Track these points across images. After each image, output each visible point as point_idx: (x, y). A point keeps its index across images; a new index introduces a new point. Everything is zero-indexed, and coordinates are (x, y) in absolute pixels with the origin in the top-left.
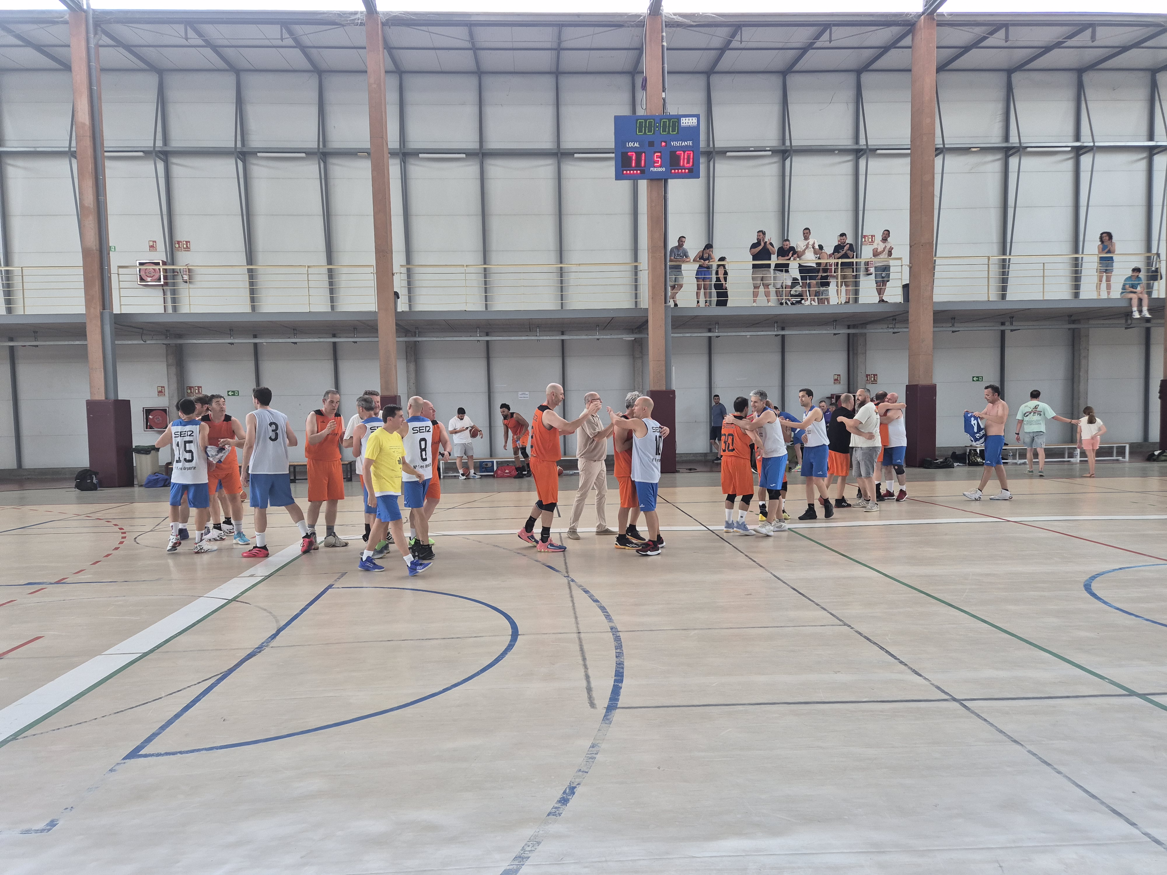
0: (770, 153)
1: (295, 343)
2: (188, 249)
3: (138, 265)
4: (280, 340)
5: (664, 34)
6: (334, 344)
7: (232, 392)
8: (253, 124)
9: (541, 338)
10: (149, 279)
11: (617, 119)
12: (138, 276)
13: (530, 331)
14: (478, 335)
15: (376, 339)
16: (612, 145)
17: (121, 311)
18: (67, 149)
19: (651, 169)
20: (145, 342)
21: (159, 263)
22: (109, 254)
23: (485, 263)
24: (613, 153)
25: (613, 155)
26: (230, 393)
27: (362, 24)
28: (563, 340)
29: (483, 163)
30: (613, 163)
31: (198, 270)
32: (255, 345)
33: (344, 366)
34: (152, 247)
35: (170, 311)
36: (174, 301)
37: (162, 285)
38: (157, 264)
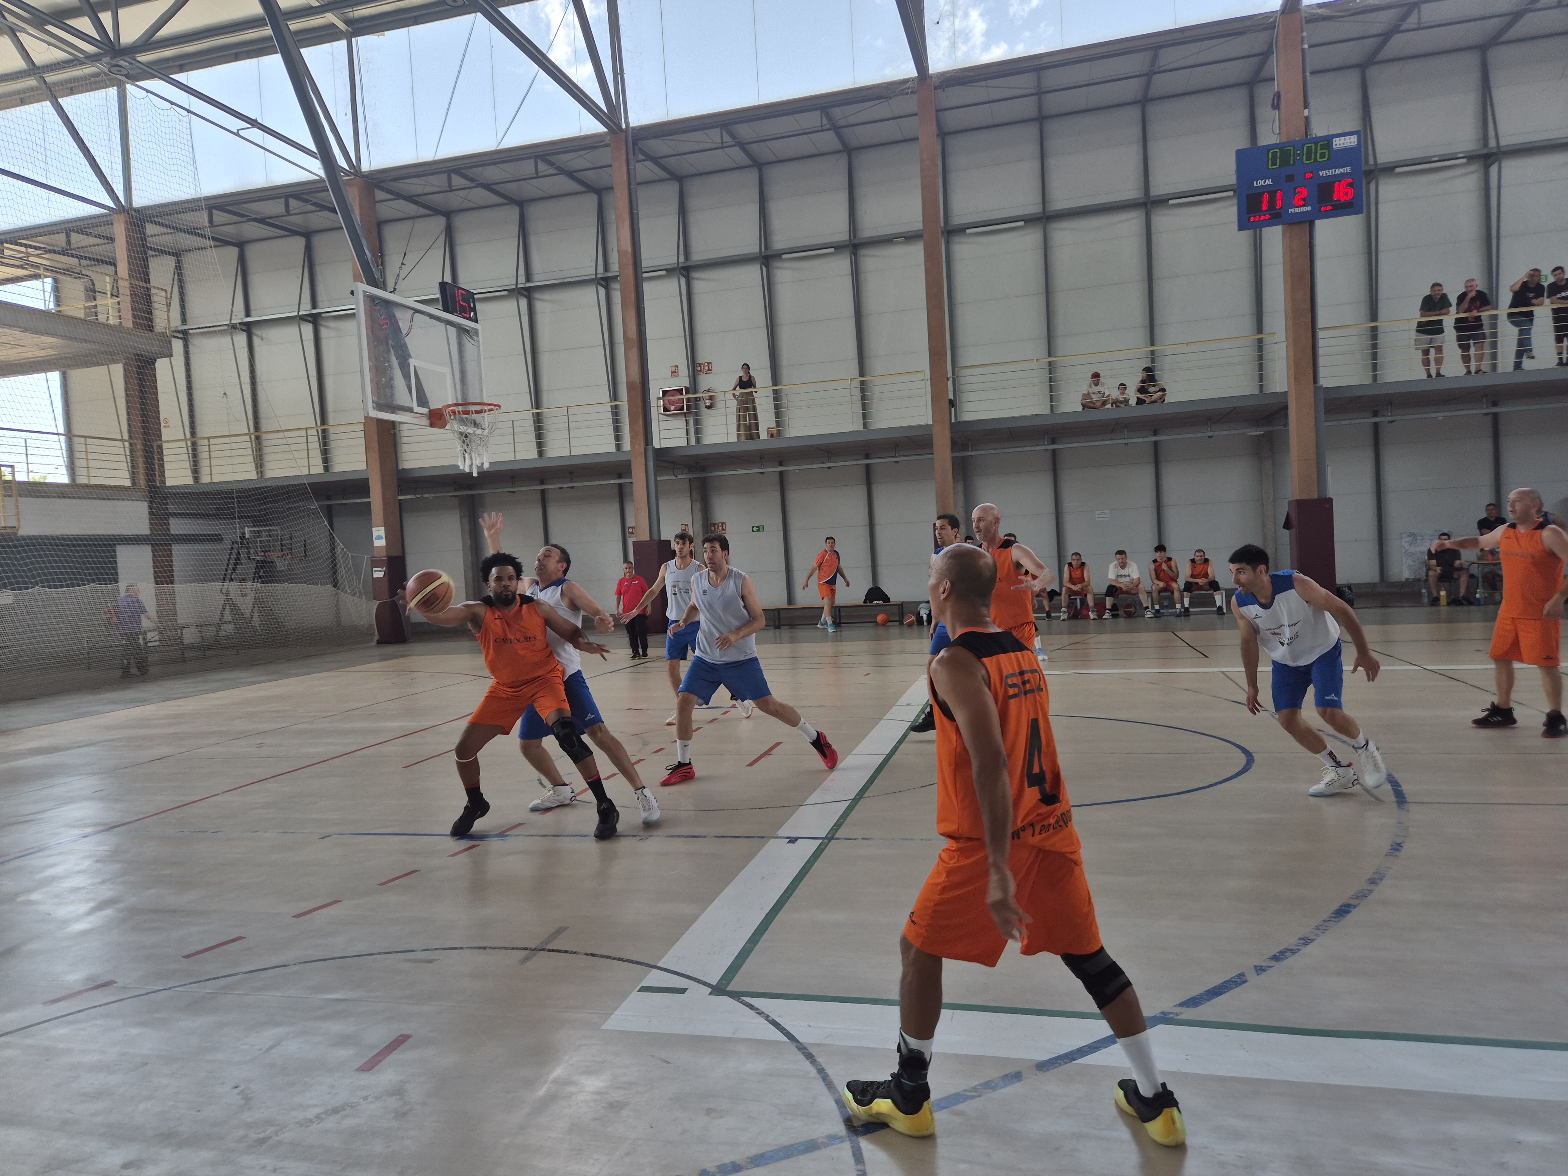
0: (1464, 160)
1: (829, 468)
2: (709, 371)
3: (663, 394)
4: (812, 466)
5: (1305, 34)
6: (868, 466)
7: (757, 527)
8: (777, 223)
9: (1129, 441)
10: (672, 408)
11: (1238, 152)
12: (663, 406)
13: (1114, 433)
14: (1043, 444)
15: (925, 457)
18: (594, 277)
19: (1290, 210)
20: (675, 477)
21: (682, 390)
23: (1050, 356)
26: (755, 529)
27: (912, 92)
28: (1156, 442)
29: (1046, 229)
31: (721, 396)
32: (782, 473)
33: (881, 493)
34: (674, 373)
35: (693, 442)
36: (697, 431)
37: (685, 413)
38: (680, 391)
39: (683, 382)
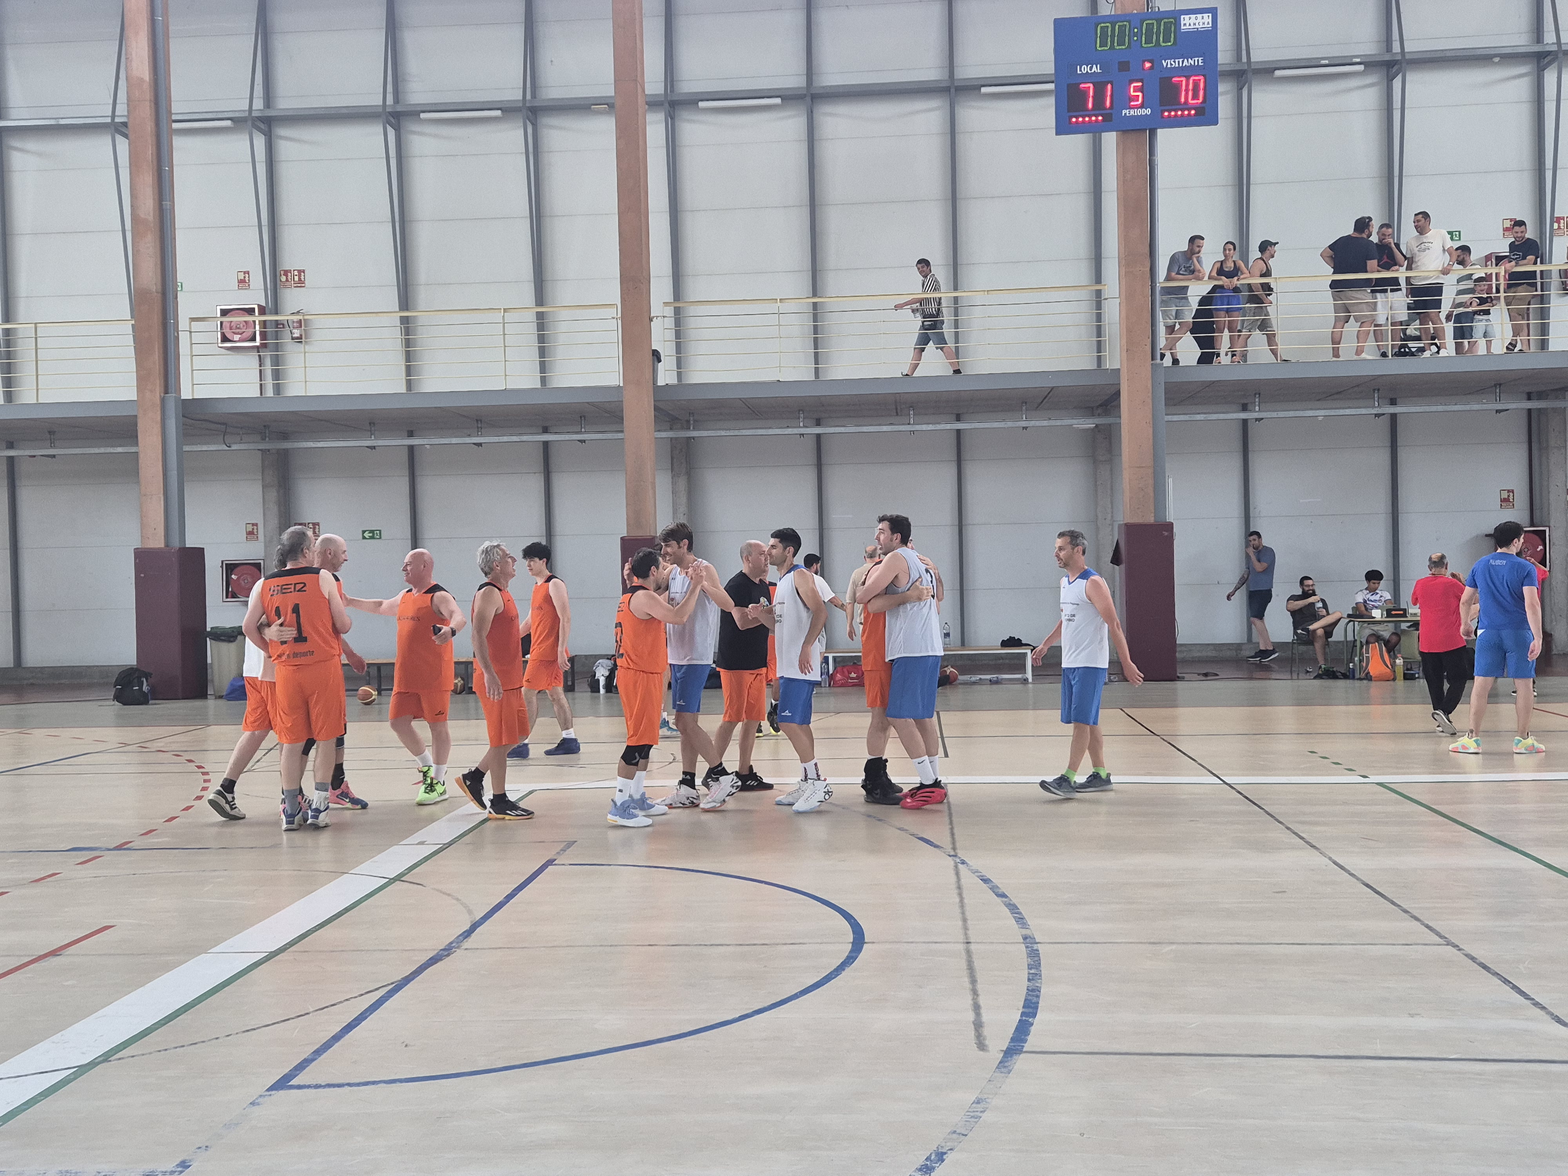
0: (1361, 68)
1: (480, 445)
2: (301, 283)
3: (219, 315)
4: (454, 441)
6: (545, 445)
7: (371, 532)
8: (413, 63)
9: (918, 427)
10: (237, 337)
12: (219, 334)
13: (897, 415)
14: (801, 424)
15: (620, 436)
16: (1049, 68)
17: (193, 395)
18: (109, 120)
20: (229, 447)
21: (254, 309)
22: (176, 298)
23: (814, 294)
24: (1052, 82)
25: (1051, 86)
26: (367, 535)
28: (958, 431)
29: (812, 112)
30: (1052, 100)
31: (318, 322)
32: (411, 448)
33: (562, 485)
34: (243, 283)
35: (270, 392)
36: (277, 375)
37: (257, 347)
38: (251, 311)
39: (255, 297)
